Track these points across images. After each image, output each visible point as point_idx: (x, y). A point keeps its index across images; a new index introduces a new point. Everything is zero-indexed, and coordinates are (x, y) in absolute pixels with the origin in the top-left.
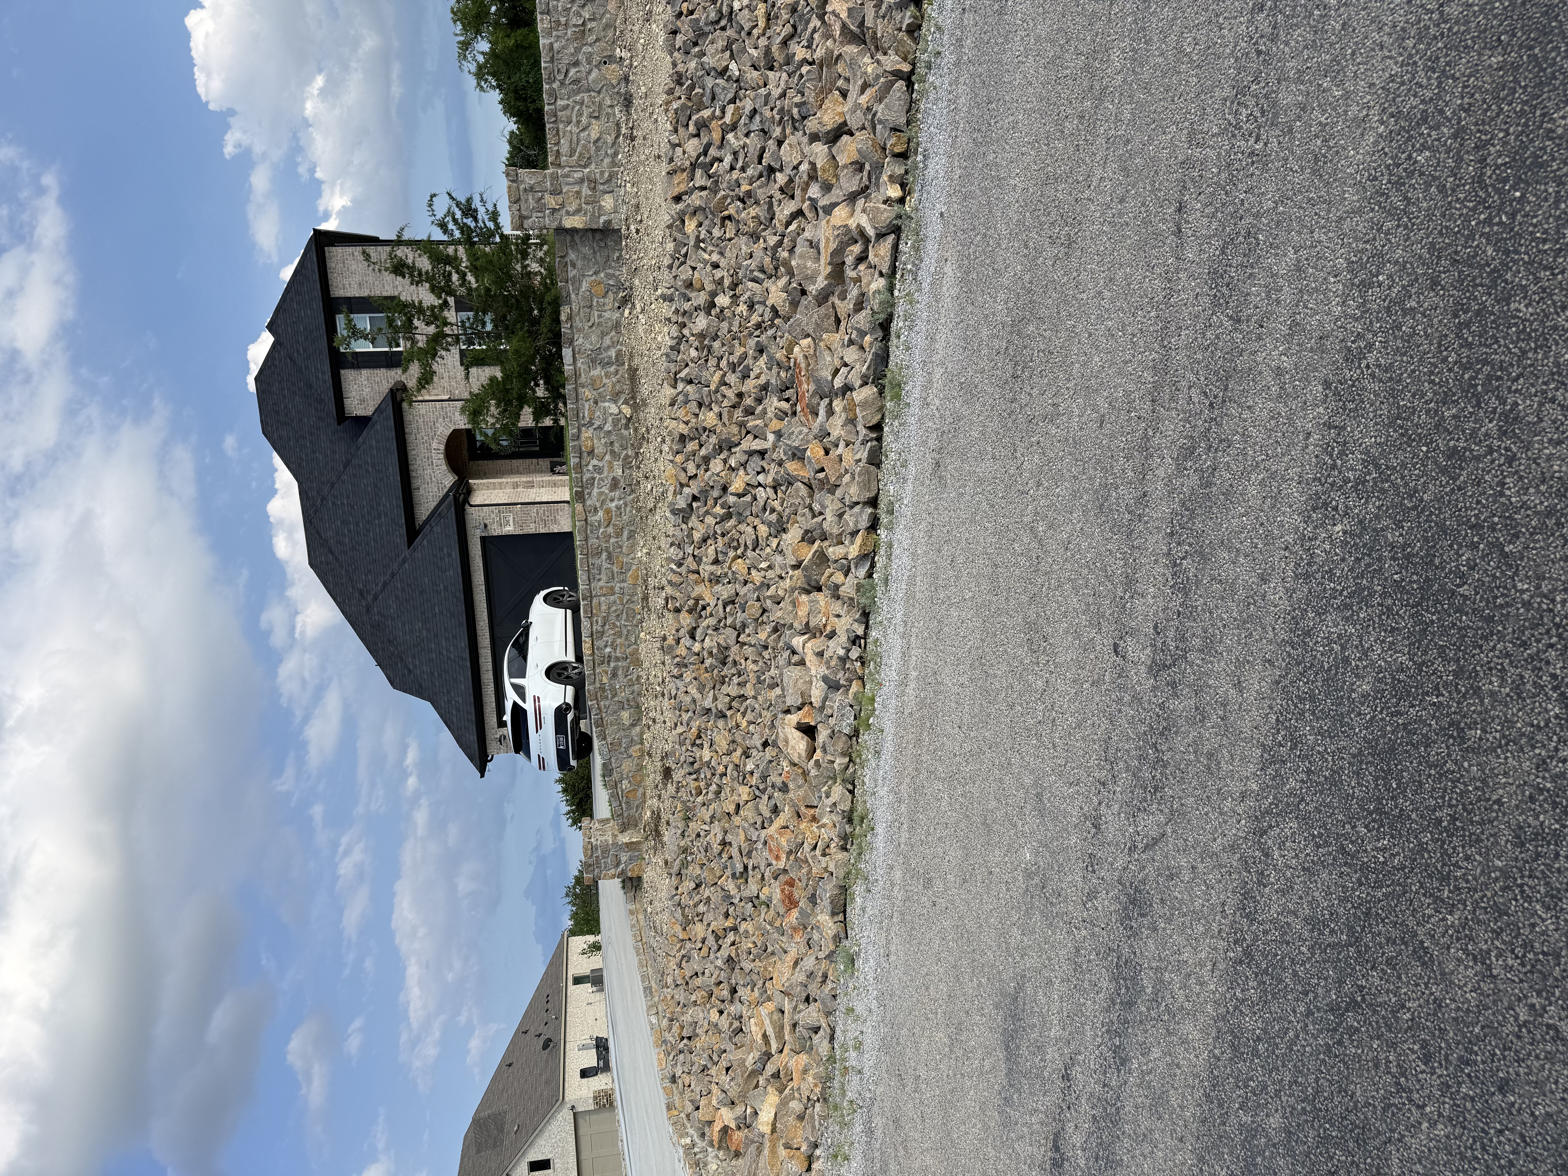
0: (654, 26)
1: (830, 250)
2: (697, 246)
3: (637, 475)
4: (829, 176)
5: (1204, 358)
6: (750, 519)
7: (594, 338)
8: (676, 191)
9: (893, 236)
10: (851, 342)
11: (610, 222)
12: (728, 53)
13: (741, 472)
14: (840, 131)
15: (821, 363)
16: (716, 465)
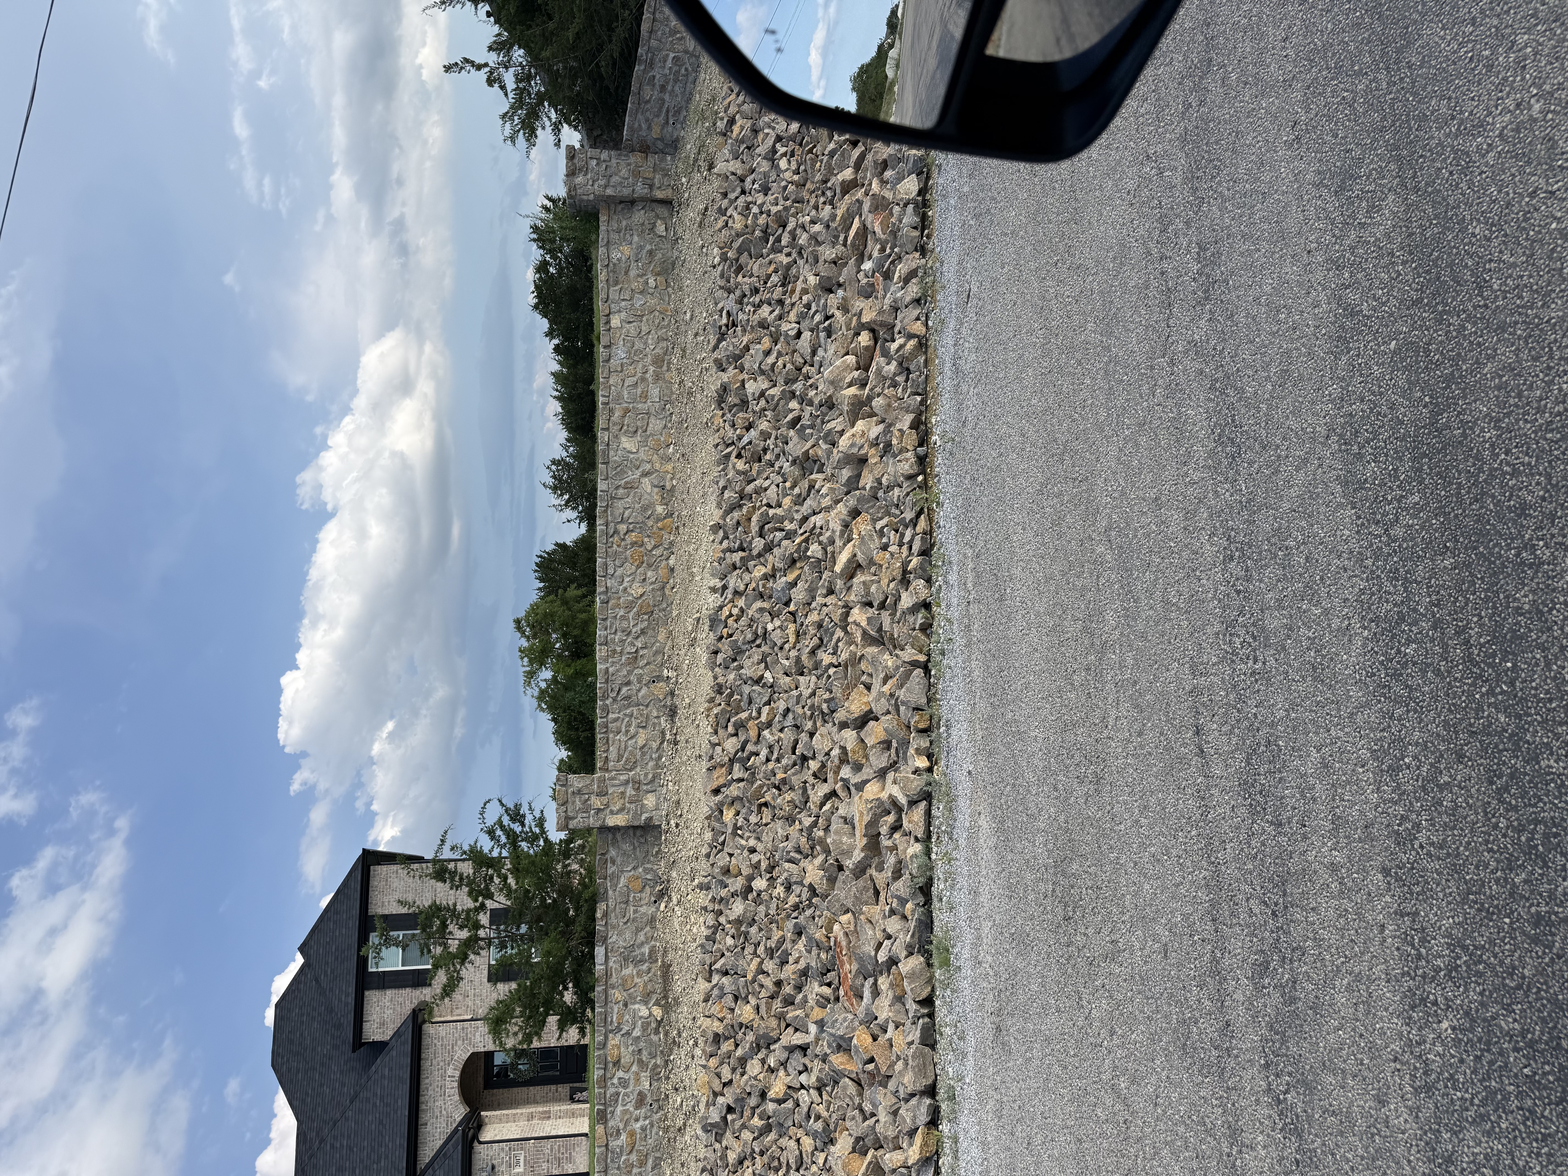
0: (698, 650)
1: (864, 824)
2: (734, 834)
3: (666, 1087)
4: (859, 757)
5: (1255, 867)
6: (792, 1131)
7: (628, 935)
8: (715, 785)
9: (925, 802)
10: (893, 912)
11: (651, 818)
12: (763, 665)
13: (782, 1073)
14: (867, 718)
15: (863, 938)
16: (754, 1067)
